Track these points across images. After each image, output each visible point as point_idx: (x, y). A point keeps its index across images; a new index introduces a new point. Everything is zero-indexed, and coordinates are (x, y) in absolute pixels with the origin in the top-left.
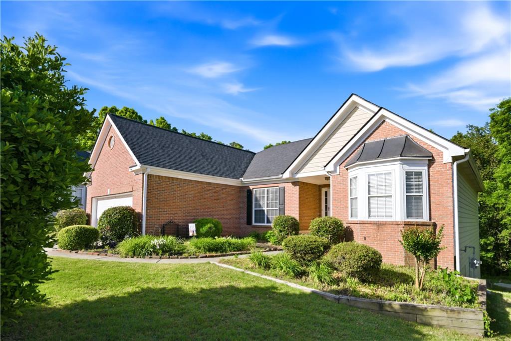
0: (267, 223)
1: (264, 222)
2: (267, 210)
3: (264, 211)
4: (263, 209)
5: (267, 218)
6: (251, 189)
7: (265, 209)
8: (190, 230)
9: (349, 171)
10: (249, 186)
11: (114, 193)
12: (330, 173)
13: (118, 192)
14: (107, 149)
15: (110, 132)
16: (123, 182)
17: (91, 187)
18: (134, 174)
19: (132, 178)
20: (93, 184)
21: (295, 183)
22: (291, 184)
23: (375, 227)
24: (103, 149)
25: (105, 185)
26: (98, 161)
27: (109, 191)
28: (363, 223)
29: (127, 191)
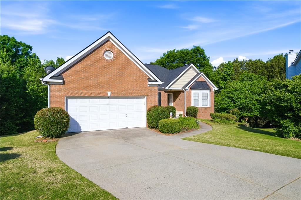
11: (118, 95)
12: (185, 90)
13: (126, 95)
14: (101, 58)
15: (103, 46)
16: (133, 89)
17: (62, 86)
18: (148, 85)
19: (145, 87)
20: (69, 84)
21: (166, 91)
22: (164, 92)
23: (205, 109)
24: (90, 56)
25: (100, 88)
26: (78, 64)
27: (109, 93)
28: (202, 108)
29: (140, 95)
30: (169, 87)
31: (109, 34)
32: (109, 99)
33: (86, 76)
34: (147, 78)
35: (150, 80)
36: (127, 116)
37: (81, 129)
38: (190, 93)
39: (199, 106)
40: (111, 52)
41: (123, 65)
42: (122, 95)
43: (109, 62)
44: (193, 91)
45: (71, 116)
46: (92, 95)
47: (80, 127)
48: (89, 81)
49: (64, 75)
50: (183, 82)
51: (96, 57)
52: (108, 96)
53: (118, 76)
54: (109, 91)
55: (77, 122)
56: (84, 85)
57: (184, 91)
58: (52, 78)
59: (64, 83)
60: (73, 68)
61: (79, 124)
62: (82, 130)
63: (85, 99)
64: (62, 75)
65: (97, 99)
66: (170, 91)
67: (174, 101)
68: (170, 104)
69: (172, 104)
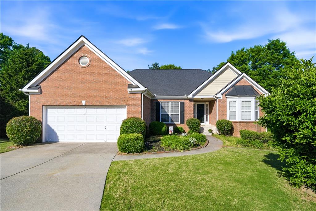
0: (171, 122)
1: (169, 122)
2: (171, 114)
3: (168, 115)
4: (168, 114)
5: (171, 119)
6: (159, 101)
7: (170, 114)
8: (170, 131)
9: (227, 98)
10: (157, 100)
11: (93, 104)
12: (217, 98)
13: (103, 104)
14: (76, 65)
15: (79, 52)
16: (110, 97)
17: (40, 96)
18: (129, 93)
19: (125, 95)
20: (46, 93)
21: (191, 100)
22: (188, 101)
23: (245, 124)
24: (65, 64)
25: (75, 97)
26: (54, 73)
27: (84, 103)
28: (240, 122)
29: (118, 104)
30: (194, 95)
31: (82, 39)
32: (87, 108)
33: (61, 84)
34: (128, 84)
35: (130, 86)
36: (106, 128)
37: (58, 139)
38: (225, 103)
39: (237, 120)
40: (86, 57)
41: (99, 71)
42: (98, 104)
43: (84, 69)
44: (229, 99)
45: (50, 126)
46: (67, 104)
47: (58, 137)
48: (64, 90)
49: (41, 85)
50: (216, 88)
51: (71, 65)
52: (83, 105)
53: (94, 84)
54: (84, 100)
55: (56, 131)
56: (60, 94)
57: (216, 100)
58: (29, 88)
59: (41, 92)
60: (49, 78)
61: (57, 133)
62: (60, 141)
63: (63, 108)
64: (40, 85)
65: (75, 108)
66: (202, 100)
67: (210, 113)
68: (205, 116)
69: (208, 116)
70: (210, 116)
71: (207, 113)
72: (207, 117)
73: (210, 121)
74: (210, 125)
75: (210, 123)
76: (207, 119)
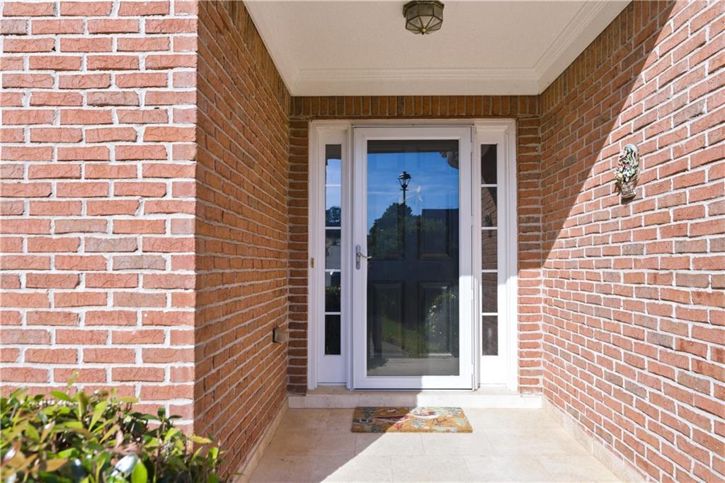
67: (530, 255)
68: (469, 289)
69: (508, 292)
70: (524, 290)
71: (490, 258)
72: (490, 302)
73: (527, 346)
74: (536, 402)
75: (526, 384)
76: (490, 326)
